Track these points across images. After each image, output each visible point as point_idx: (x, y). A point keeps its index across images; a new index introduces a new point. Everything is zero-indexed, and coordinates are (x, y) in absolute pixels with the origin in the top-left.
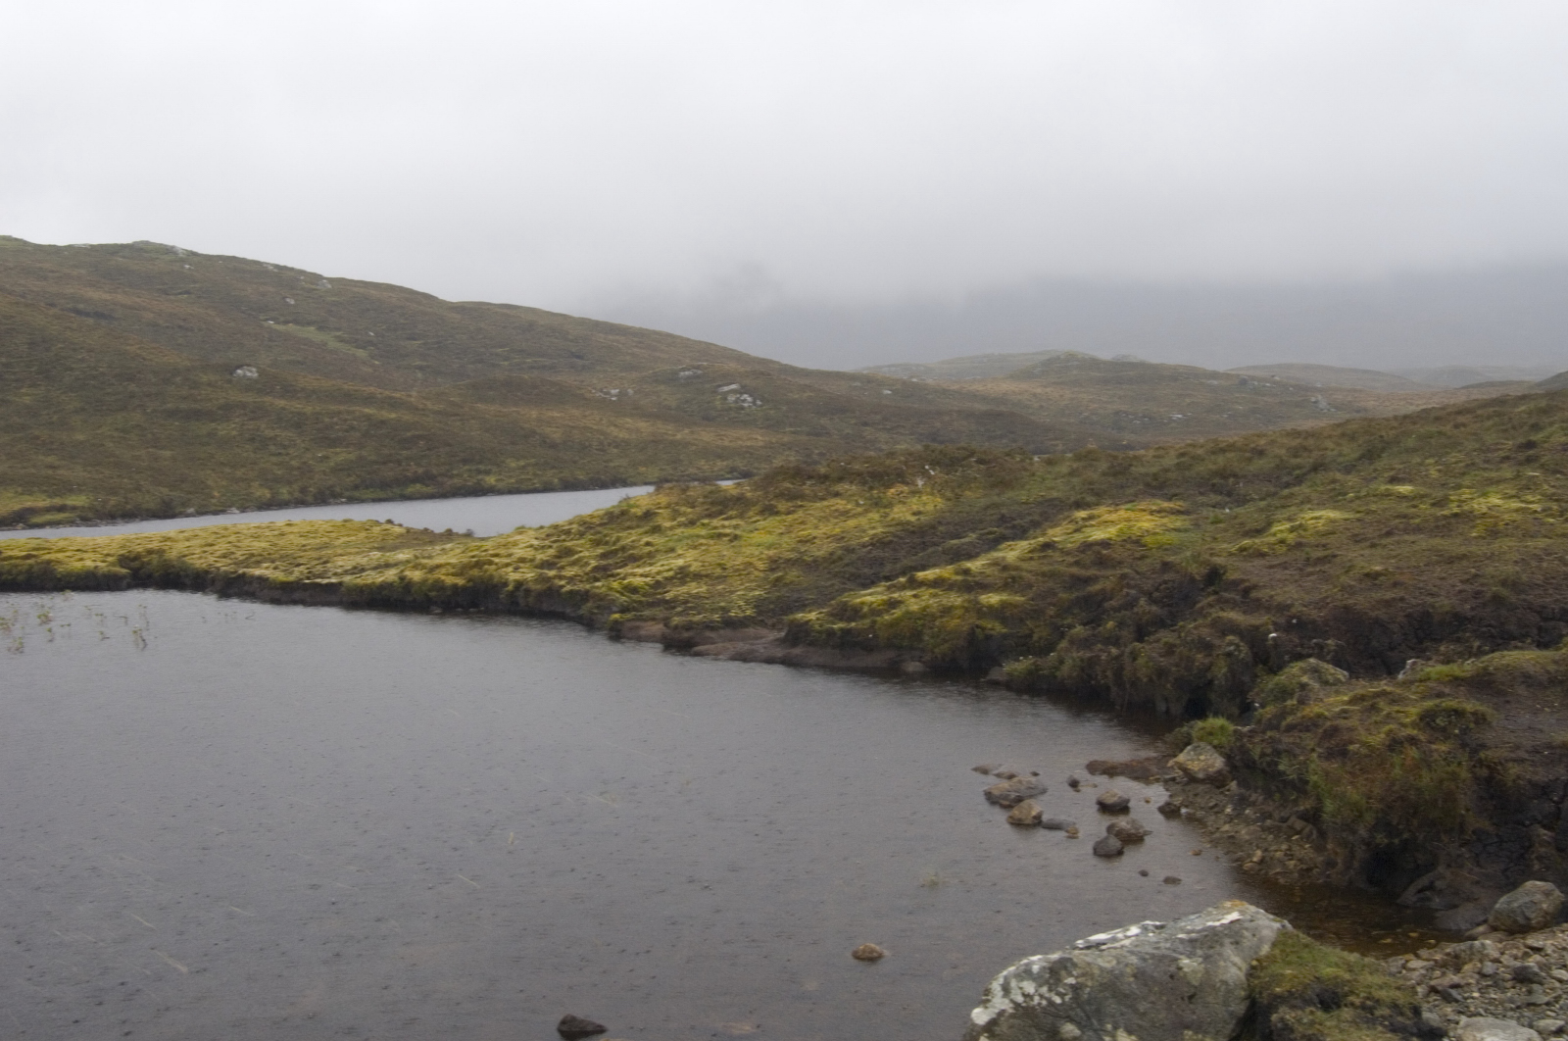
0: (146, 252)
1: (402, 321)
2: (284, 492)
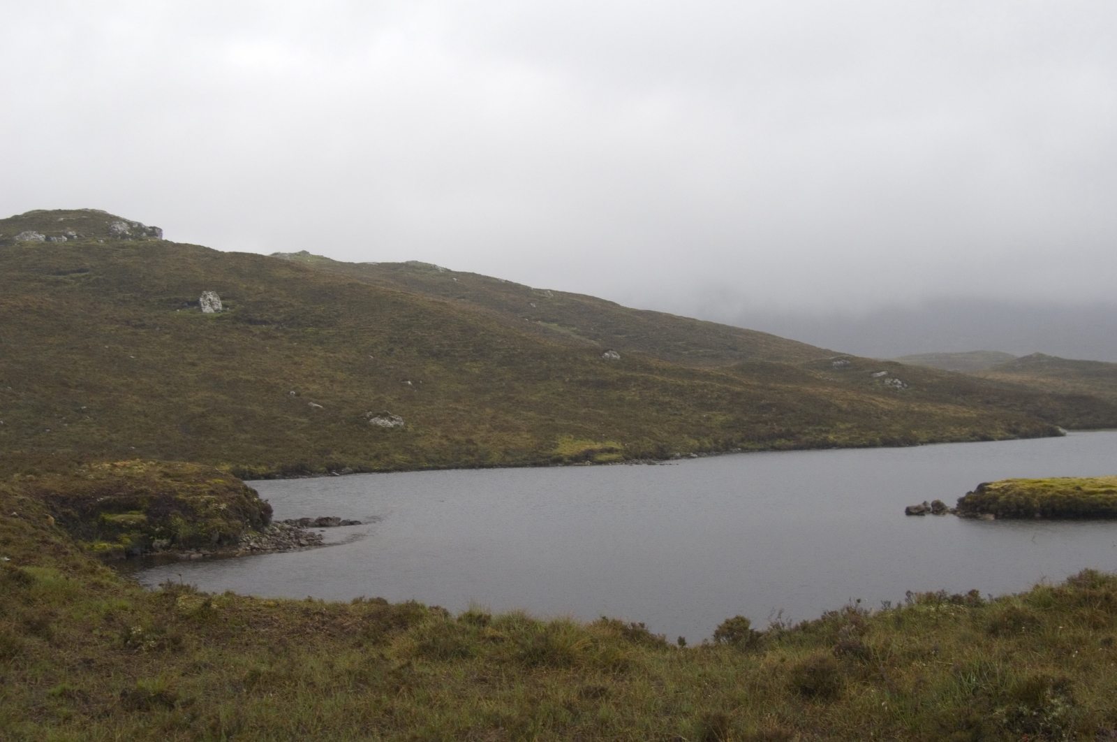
0: (417, 269)
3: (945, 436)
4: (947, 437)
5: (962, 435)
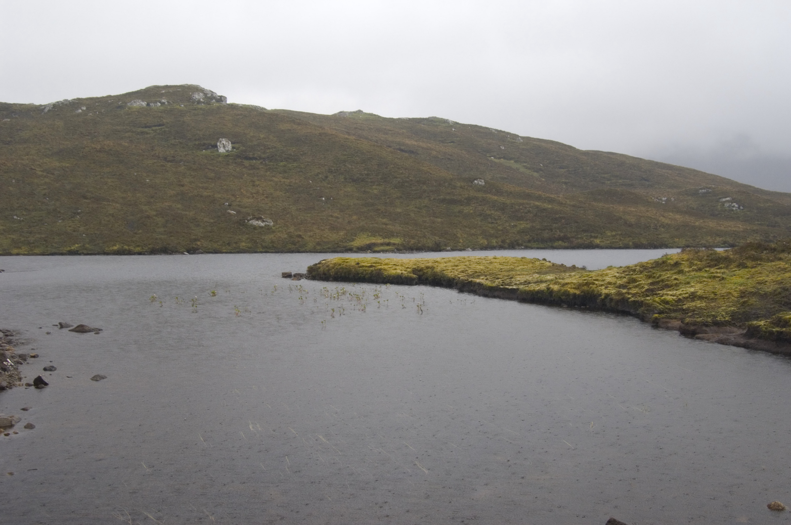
0: (435, 122)
1: (557, 159)
2: (494, 242)
3: (700, 243)
5: (714, 243)
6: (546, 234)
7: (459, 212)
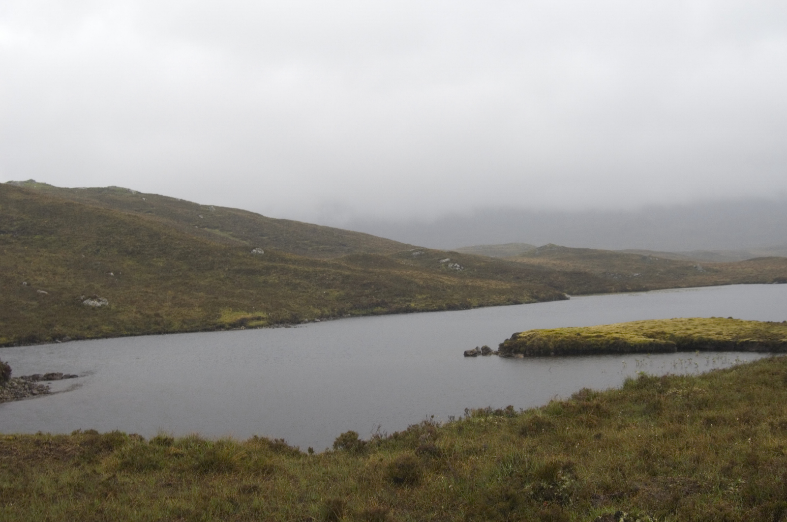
0: (117, 191)
3: (489, 301)
4: (491, 303)
5: (501, 301)
6: (364, 301)
7: (264, 282)
